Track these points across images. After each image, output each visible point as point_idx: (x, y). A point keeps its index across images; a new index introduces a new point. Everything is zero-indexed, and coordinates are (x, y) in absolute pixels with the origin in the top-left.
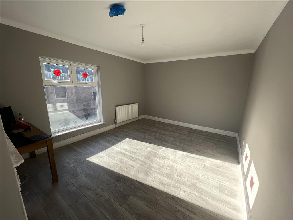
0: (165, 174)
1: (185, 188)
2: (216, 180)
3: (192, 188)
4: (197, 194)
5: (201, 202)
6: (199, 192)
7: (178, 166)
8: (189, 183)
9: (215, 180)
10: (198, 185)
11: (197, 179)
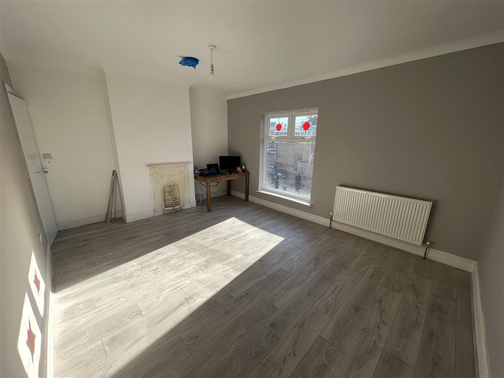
0: (170, 259)
1: (136, 268)
2: (104, 309)
3: (128, 274)
4: (118, 274)
5: (109, 274)
6: (118, 277)
7: (173, 276)
8: (136, 275)
9: (106, 308)
10: (125, 281)
11: (132, 286)
